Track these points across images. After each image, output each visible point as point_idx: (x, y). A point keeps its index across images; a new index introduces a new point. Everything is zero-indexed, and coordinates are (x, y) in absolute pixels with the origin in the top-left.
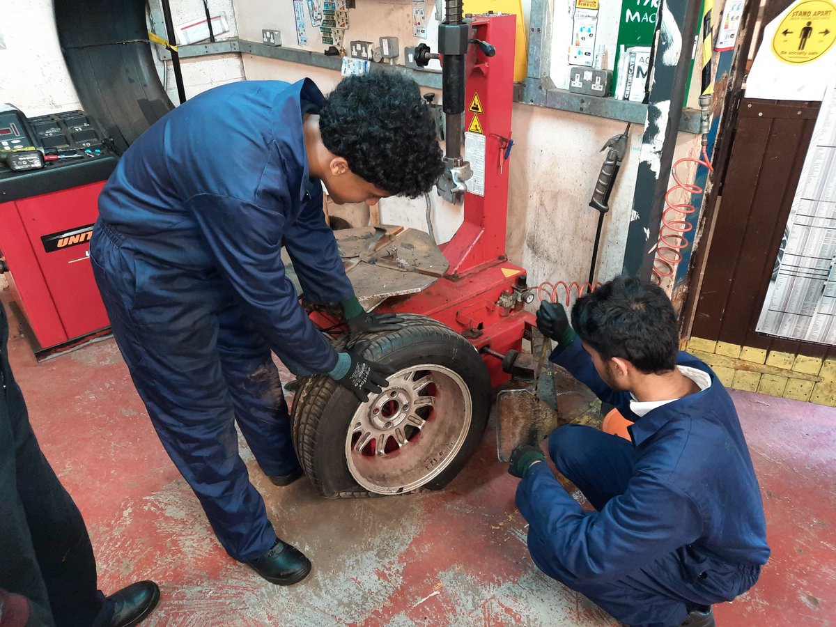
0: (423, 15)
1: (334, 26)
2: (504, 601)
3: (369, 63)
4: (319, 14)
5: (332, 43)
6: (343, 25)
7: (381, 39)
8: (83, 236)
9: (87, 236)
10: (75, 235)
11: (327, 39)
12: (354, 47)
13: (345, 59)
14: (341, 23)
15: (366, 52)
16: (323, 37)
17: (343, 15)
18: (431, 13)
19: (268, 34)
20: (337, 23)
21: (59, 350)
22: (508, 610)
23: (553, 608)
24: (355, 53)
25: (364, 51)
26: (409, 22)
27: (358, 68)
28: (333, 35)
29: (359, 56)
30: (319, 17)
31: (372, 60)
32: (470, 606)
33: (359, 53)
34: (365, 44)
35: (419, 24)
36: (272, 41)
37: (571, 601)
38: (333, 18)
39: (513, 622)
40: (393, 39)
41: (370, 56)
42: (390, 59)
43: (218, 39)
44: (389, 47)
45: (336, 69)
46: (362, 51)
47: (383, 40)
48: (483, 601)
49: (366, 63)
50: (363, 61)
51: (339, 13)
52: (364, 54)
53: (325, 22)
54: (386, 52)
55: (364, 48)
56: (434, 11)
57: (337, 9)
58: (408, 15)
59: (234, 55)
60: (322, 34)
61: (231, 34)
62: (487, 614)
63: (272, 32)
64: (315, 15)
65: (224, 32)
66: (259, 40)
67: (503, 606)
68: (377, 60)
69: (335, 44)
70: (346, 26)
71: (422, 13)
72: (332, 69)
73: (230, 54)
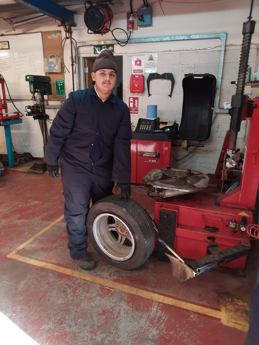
2: (122, 310)
8: (150, 155)
9: (151, 155)
10: (148, 154)
21: (133, 184)
22: (119, 313)
23: (129, 327)
32: (113, 301)
37: (137, 331)
39: (115, 316)
48: (118, 304)
62: (113, 307)
67: (120, 310)
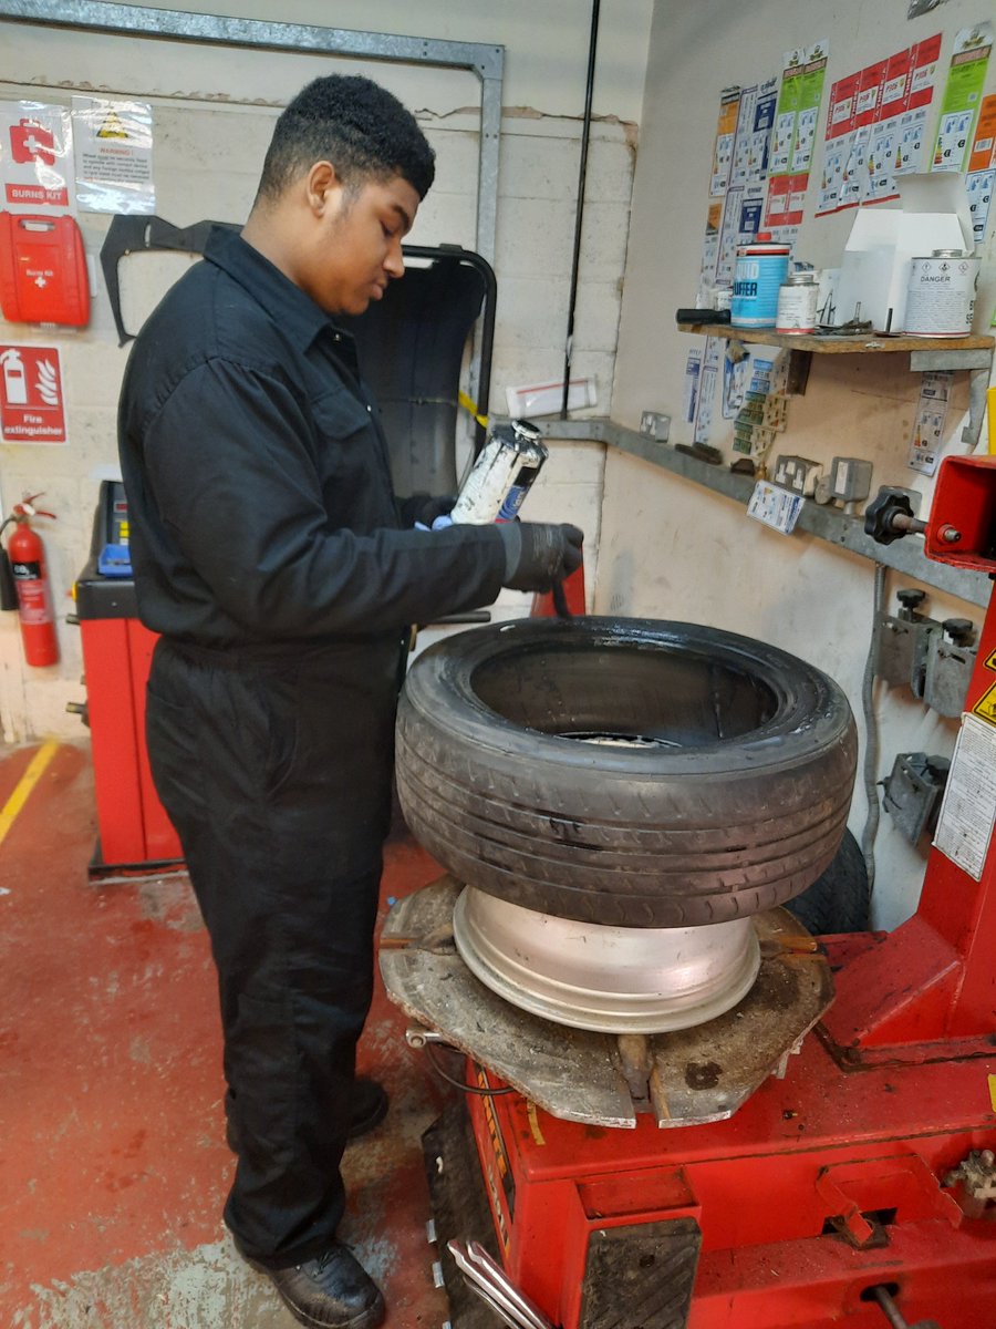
0: (937, 428)
1: (760, 421)
3: (802, 501)
4: (739, 397)
5: (749, 451)
6: (776, 423)
7: (836, 461)
11: (743, 444)
12: (782, 467)
13: (762, 484)
14: (773, 419)
15: (803, 479)
16: (736, 439)
17: (780, 406)
18: (956, 427)
19: (650, 420)
20: (766, 416)
21: (126, 873)
24: (781, 478)
25: (799, 477)
26: (905, 436)
27: (779, 507)
28: (753, 438)
29: (788, 486)
30: (738, 402)
31: (811, 497)
33: (791, 478)
34: (804, 464)
35: (925, 443)
36: (653, 432)
38: (761, 407)
40: (861, 466)
41: (809, 487)
42: (846, 502)
43: (574, 415)
44: (850, 479)
45: (740, 500)
46: (795, 477)
47: (841, 463)
49: (797, 500)
50: (791, 496)
51: (773, 400)
52: (797, 484)
53: (747, 412)
54: (841, 488)
55: (800, 472)
56: (965, 422)
57: (773, 392)
58: (905, 423)
59: (595, 445)
60: (735, 432)
61: (600, 411)
63: (656, 416)
64: (731, 398)
65: (588, 406)
66: (636, 426)
68: (822, 499)
69: (754, 455)
70: (780, 427)
71: (936, 423)
72: (734, 497)
73: (588, 443)
